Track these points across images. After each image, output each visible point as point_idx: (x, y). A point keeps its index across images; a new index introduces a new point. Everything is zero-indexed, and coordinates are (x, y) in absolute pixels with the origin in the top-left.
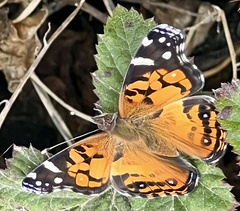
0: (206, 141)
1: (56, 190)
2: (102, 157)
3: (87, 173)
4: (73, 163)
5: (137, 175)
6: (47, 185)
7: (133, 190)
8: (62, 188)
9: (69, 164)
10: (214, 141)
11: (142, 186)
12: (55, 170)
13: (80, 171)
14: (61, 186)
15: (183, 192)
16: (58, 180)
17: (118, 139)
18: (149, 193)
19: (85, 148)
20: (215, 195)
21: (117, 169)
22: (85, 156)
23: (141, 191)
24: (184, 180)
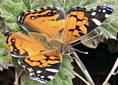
0: (13, 41)
1: (95, 8)
2: (70, 30)
3: (78, 20)
4: (85, 25)
5: (52, 20)
6: (100, 11)
7: (54, 11)
8: (92, 9)
9: (87, 24)
10: (9, 40)
11: (50, 14)
12: (95, 20)
13: (82, 21)
14: (92, 11)
15: (27, 13)
16: (94, 14)
17: (61, 41)
18: (46, 10)
19: (78, 35)
20: (9, 12)
21: (62, 24)
22: (79, 30)
23: (50, 11)
24: (26, 19)
